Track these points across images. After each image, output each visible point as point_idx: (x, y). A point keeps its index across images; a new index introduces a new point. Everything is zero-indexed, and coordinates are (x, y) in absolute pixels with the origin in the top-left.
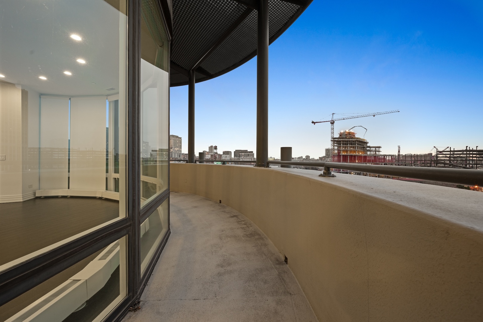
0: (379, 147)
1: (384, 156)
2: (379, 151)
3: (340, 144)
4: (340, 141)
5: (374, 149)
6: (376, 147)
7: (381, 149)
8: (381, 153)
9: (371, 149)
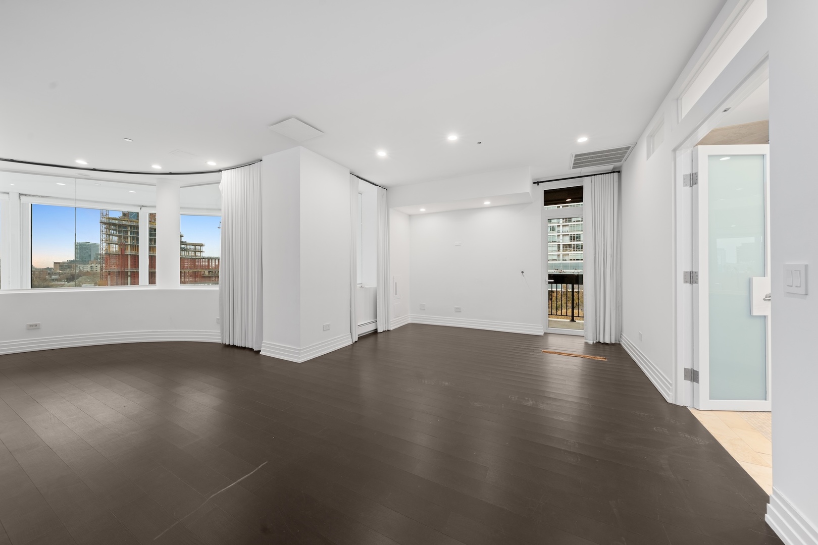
0: (201, 245)
1: (209, 259)
2: (201, 252)
3: (126, 232)
4: (125, 226)
5: (192, 247)
6: (195, 245)
7: (203, 249)
8: (203, 255)
9: (188, 246)
